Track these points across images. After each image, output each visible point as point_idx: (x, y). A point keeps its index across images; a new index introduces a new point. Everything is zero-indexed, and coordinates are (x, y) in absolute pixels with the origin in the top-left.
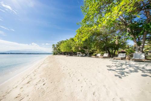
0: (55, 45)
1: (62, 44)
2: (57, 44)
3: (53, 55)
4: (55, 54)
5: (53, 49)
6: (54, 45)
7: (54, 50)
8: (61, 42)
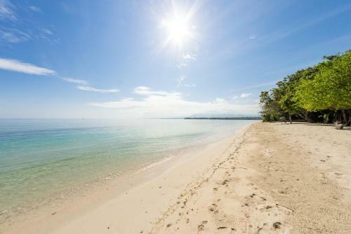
0: (270, 93)
1: (304, 83)
2: (277, 87)
3: (264, 121)
4: (268, 118)
5: (264, 104)
6: (267, 93)
7: (267, 106)
8: (296, 79)
